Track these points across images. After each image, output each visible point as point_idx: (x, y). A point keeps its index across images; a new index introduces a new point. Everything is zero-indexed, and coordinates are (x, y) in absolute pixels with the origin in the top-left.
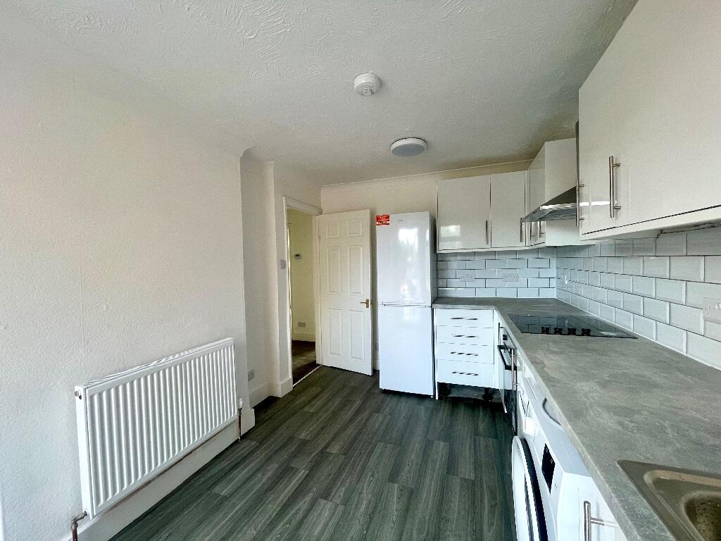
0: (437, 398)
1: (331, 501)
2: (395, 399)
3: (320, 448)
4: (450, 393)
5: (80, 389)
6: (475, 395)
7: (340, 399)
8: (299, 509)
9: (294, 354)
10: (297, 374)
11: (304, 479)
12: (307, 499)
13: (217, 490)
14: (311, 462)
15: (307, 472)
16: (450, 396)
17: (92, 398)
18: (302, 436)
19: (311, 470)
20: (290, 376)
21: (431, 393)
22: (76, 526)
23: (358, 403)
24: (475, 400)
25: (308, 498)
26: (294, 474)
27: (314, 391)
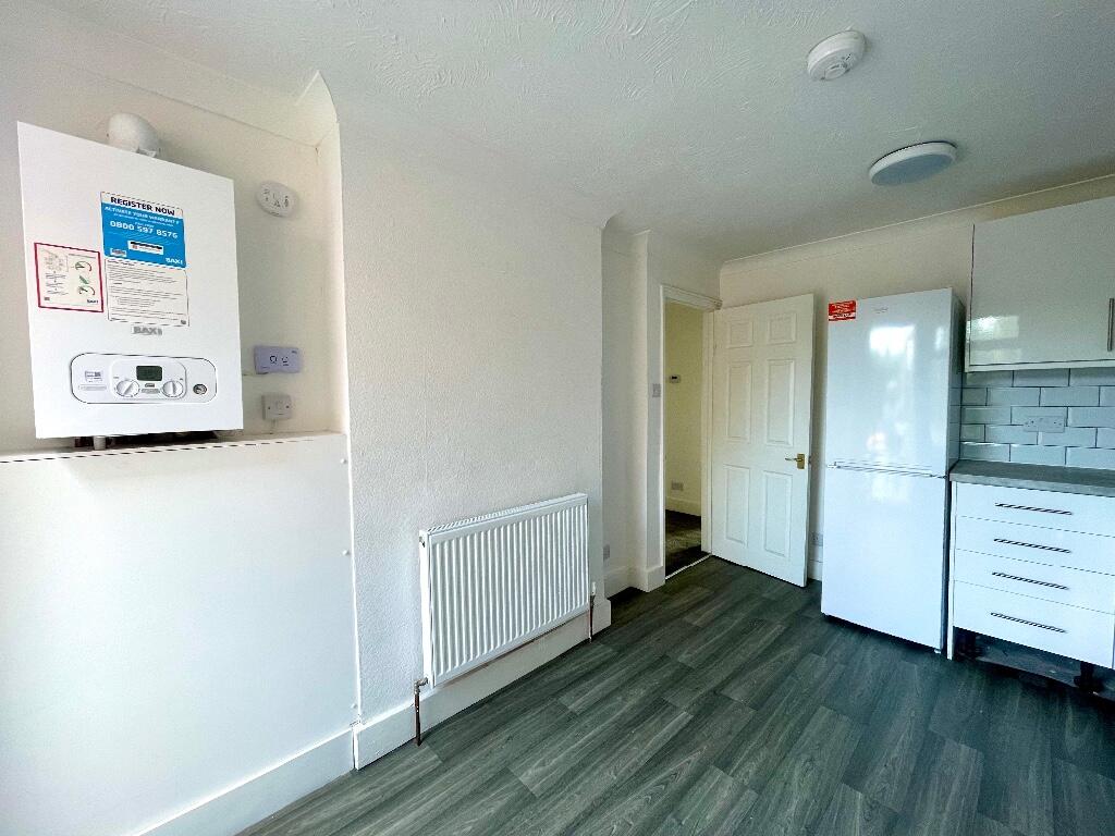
0: (950, 657)
1: (732, 776)
2: (853, 638)
3: (711, 686)
4: (982, 654)
5: (423, 534)
6: (1052, 672)
7: (743, 615)
8: (681, 769)
9: (670, 530)
10: (672, 562)
11: (687, 726)
12: (692, 758)
13: (564, 699)
14: (697, 702)
15: (690, 717)
16: (983, 659)
17: (434, 547)
18: (683, 658)
19: (697, 715)
20: (662, 563)
21: (936, 644)
22: (419, 691)
23: (777, 628)
24: (1051, 682)
25: (694, 758)
26: (670, 713)
27: (700, 592)
